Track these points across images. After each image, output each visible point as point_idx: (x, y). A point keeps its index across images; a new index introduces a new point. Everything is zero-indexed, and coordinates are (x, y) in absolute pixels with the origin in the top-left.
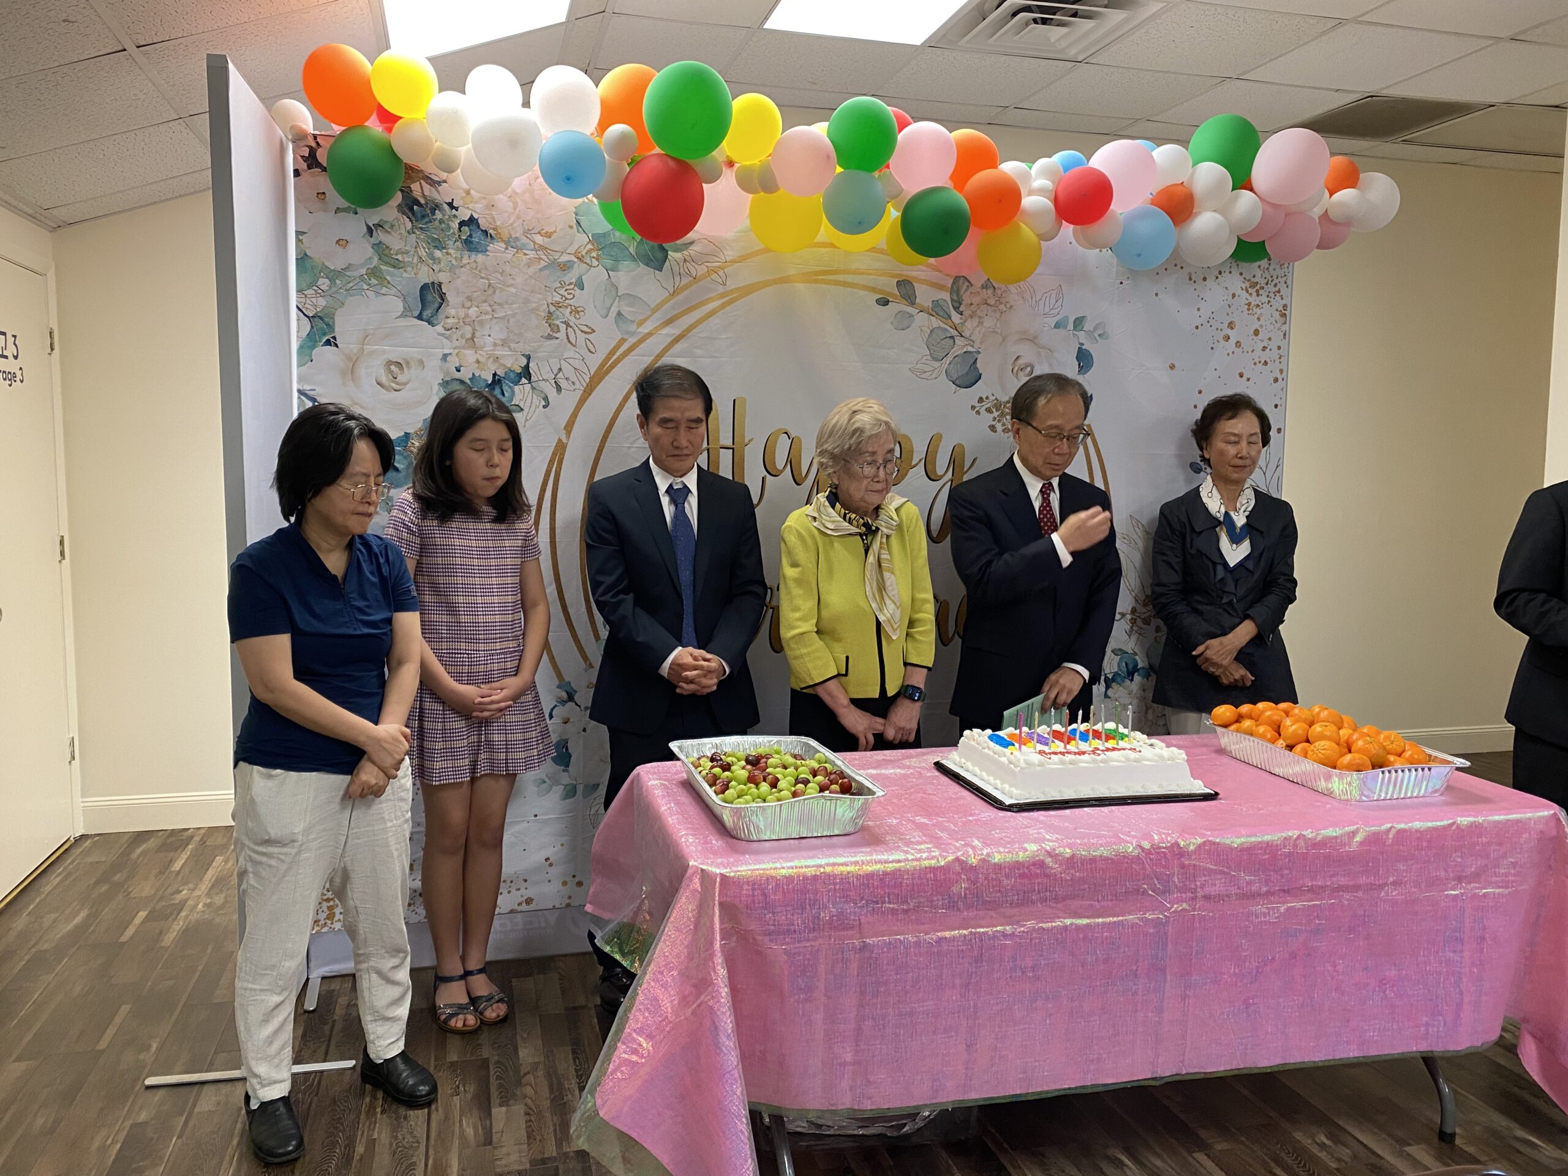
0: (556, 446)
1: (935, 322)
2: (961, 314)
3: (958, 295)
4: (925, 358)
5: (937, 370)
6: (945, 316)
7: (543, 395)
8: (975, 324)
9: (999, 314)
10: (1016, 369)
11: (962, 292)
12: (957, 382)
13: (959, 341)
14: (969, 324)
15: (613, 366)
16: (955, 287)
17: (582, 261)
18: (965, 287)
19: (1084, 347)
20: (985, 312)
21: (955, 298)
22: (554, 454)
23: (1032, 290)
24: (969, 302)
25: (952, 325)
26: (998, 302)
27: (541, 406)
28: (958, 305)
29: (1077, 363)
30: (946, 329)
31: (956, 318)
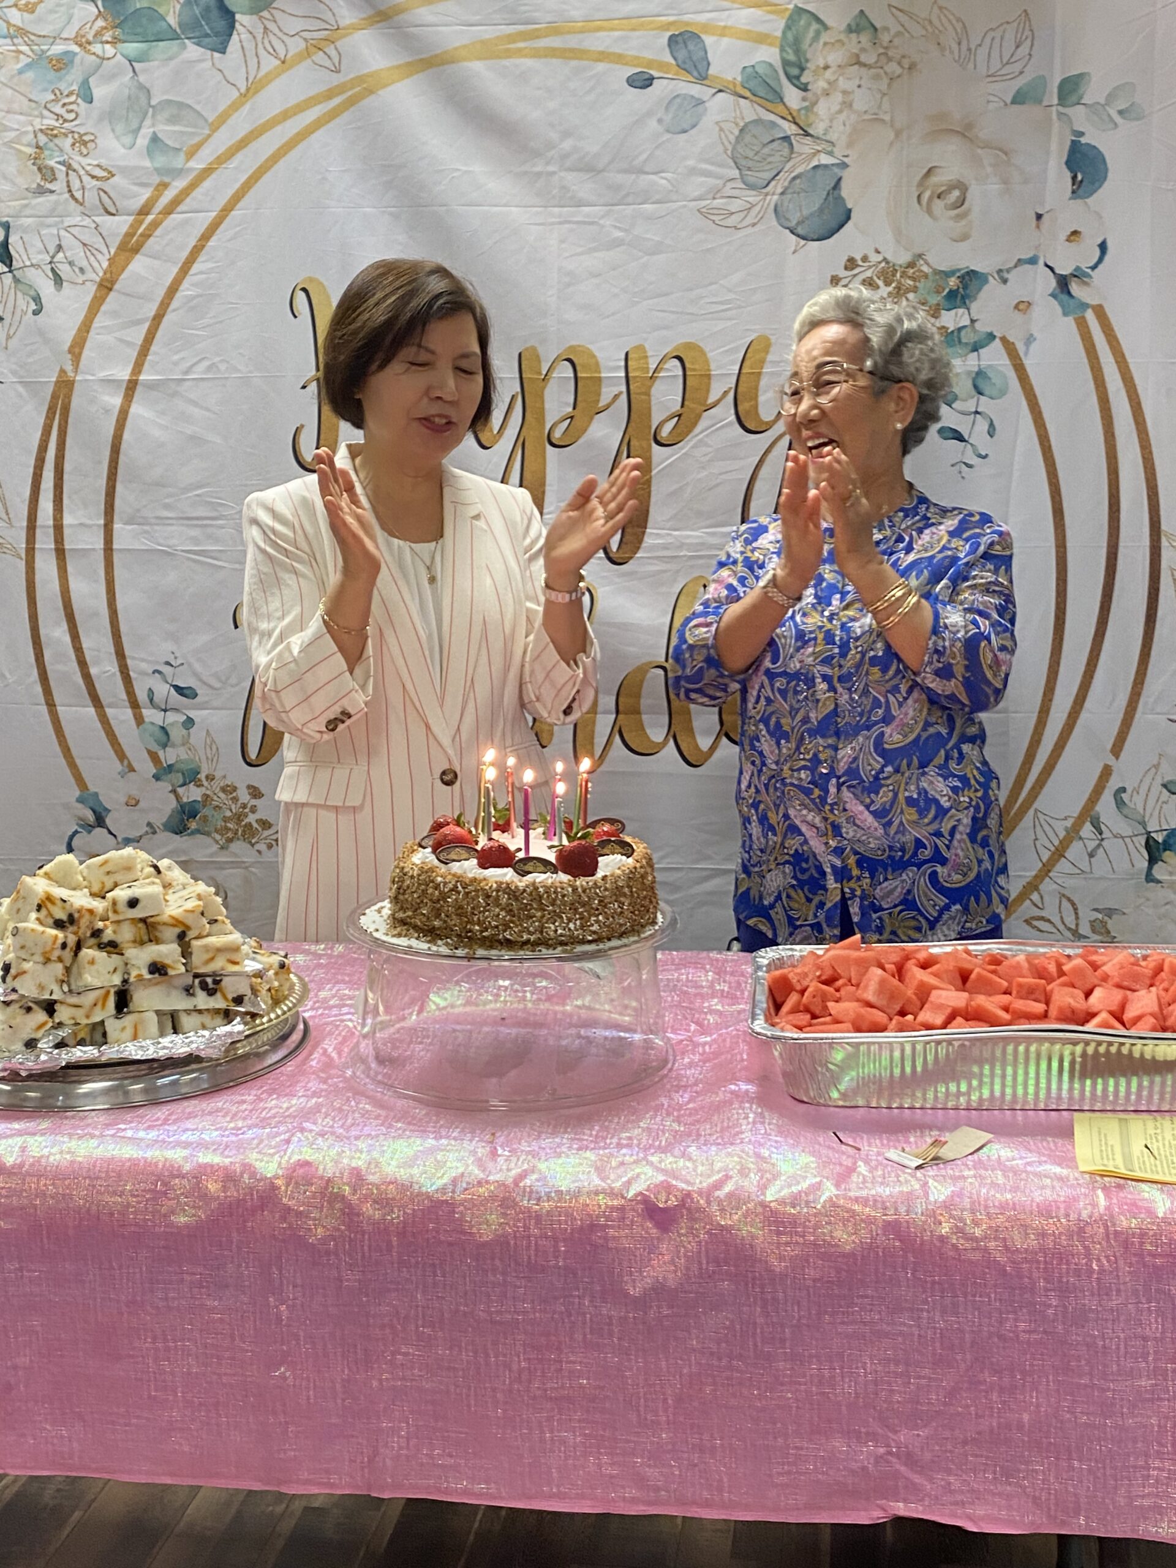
0: (57, 382)
1: (749, 111)
2: (804, 88)
3: (797, 51)
4: (730, 185)
5: (757, 208)
6: (770, 97)
7: (32, 293)
8: (836, 107)
9: (886, 81)
10: (926, 195)
11: (805, 45)
12: (800, 230)
13: (804, 146)
14: (823, 108)
15: (147, 236)
16: (790, 36)
17: (88, 52)
18: (811, 34)
19: (1083, 140)
20: (857, 82)
21: (791, 57)
22: (54, 397)
23: (959, 26)
24: (821, 63)
25: (785, 113)
26: (883, 59)
27: (30, 312)
28: (795, 71)
29: (1068, 175)
30: (773, 124)
31: (793, 97)
